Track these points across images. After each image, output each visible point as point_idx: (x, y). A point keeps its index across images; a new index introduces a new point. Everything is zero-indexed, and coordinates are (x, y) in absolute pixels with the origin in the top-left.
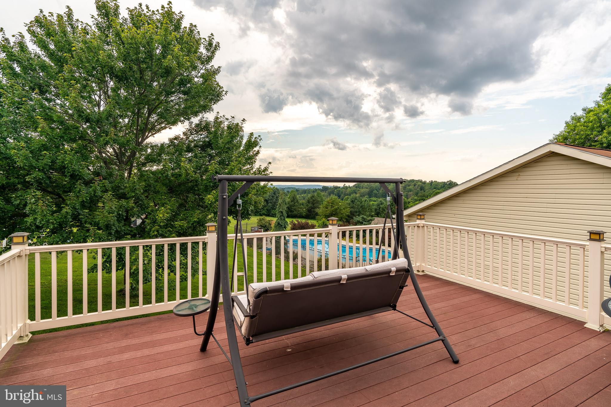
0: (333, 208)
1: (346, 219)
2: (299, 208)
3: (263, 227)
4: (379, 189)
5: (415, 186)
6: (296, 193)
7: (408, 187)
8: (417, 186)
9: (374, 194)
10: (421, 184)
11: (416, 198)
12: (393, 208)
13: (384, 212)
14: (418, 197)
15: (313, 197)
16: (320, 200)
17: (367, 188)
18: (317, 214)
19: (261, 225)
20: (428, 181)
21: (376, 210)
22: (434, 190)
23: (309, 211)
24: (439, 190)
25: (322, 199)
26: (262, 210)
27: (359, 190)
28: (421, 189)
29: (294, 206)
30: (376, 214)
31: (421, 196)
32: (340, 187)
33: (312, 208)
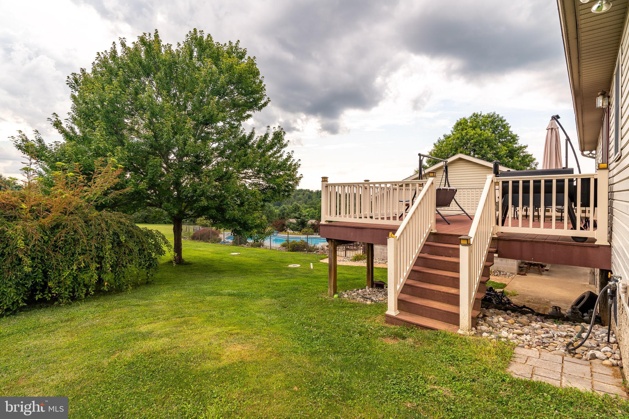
20: (314, 191)
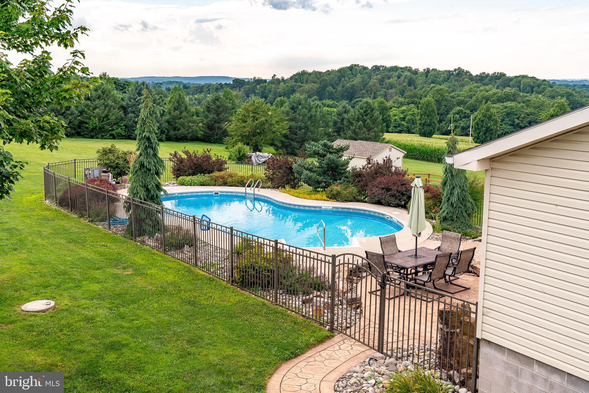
0: (257, 122)
1: (282, 142)
2: (189, 122)
3: (111, 167)
4: (337, 84)
5: (399, 78)
6: (183, 93)
7: (388, 81)
8: (402, 78)
9: (328, 92)
10: (408, 74)
11: (401, 99)
12: (368, 120)
13: (351, 127)
14: (405, 98)
15: (217, 100)
16: (231, 105)
17: (315, 83)
18: (225, 134)
19: (106, 164)
20: (421, 70)
21: (335, 123)
22: (432, 85)
23: (210, 127)
24: (440, 85)
25: (233, 103)
26: (115, 127)
27: (300, 87)
28: (410, 85)
29: (181, 118)
30: (336, 132)
31: (411, 97)
32: (265, 81)
33: (215, 122)
